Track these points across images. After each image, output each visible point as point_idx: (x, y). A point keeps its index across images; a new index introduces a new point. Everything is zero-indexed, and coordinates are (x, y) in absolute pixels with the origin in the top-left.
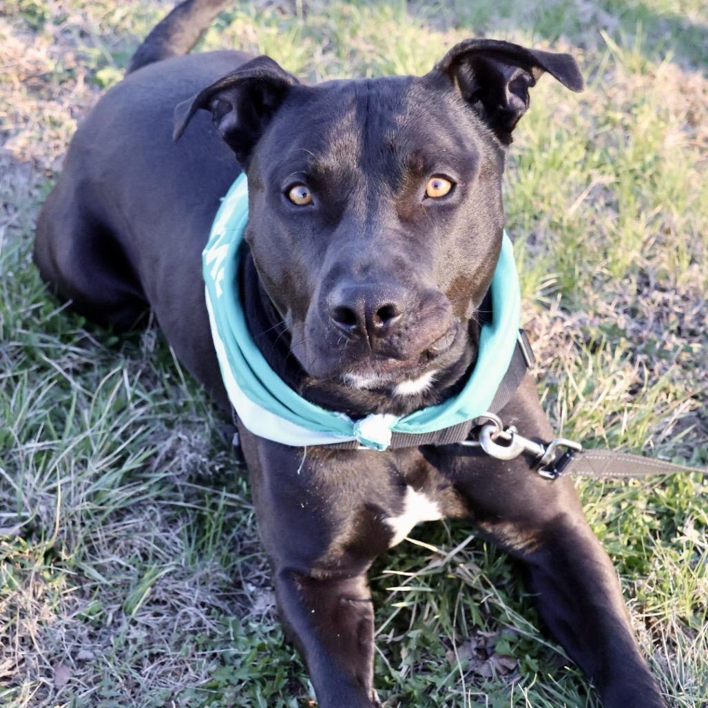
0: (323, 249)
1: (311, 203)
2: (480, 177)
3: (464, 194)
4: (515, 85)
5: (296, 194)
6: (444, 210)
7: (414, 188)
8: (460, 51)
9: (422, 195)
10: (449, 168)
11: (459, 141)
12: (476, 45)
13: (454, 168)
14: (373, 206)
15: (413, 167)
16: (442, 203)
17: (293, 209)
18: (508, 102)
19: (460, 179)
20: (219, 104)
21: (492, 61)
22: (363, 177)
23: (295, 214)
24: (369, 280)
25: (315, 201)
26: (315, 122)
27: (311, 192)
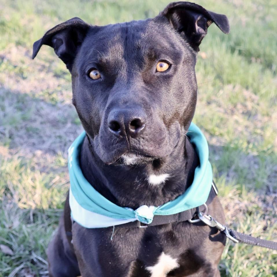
0: (106, 98)
1: (100, 78)
2: (183, 62)
3: (176, 70)
4: (200, 23)
5: (92, 74)
6: (166, 78)
7: (151, 66)
8: (172, 6)
9: (155, 70)
10: (168, 57)
11: (172, 45)
12: (181, 4)
13: (170, 57)
14: (130, 75)
15: (150, 56)
16: (165, 74)
17: (92, 82)
18: (197, 31)
19: (173, 63)
20: (56, 41)
21: (188, 12)
22: (125, 63)
23: (93, 84)
24: (127, 107)
25: (102, 76)
26: (100, 39)
27: (100, 72)
